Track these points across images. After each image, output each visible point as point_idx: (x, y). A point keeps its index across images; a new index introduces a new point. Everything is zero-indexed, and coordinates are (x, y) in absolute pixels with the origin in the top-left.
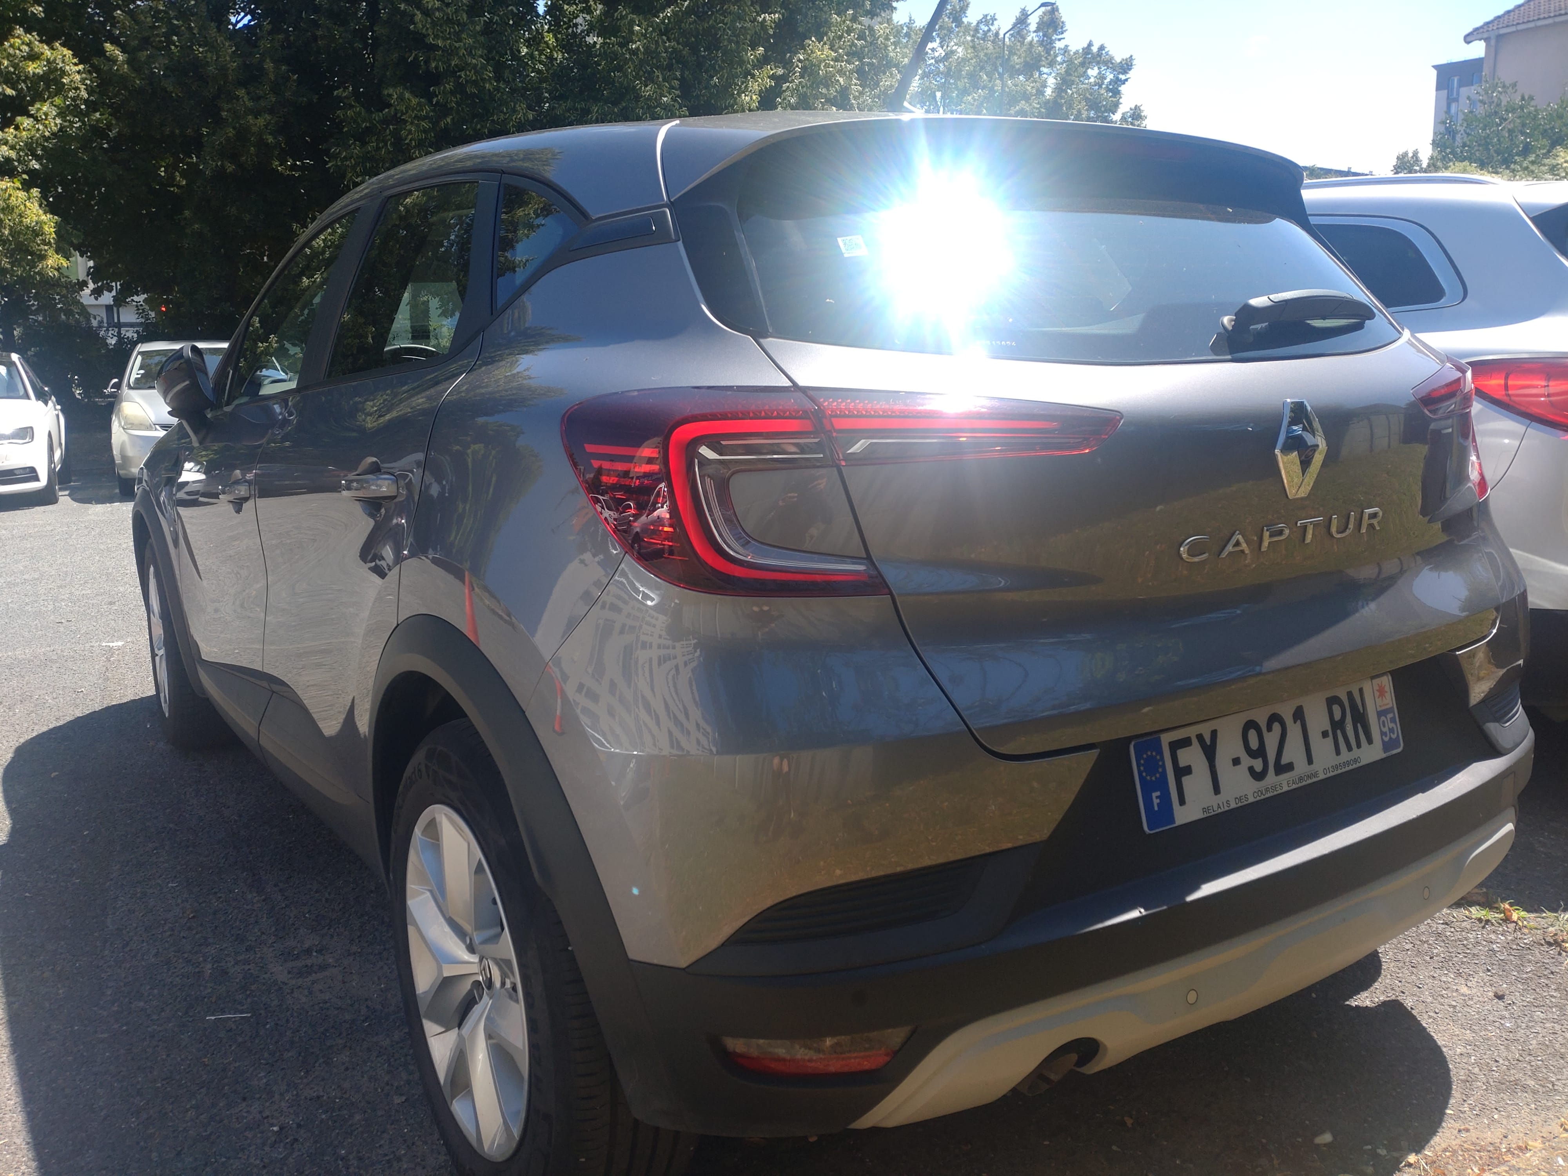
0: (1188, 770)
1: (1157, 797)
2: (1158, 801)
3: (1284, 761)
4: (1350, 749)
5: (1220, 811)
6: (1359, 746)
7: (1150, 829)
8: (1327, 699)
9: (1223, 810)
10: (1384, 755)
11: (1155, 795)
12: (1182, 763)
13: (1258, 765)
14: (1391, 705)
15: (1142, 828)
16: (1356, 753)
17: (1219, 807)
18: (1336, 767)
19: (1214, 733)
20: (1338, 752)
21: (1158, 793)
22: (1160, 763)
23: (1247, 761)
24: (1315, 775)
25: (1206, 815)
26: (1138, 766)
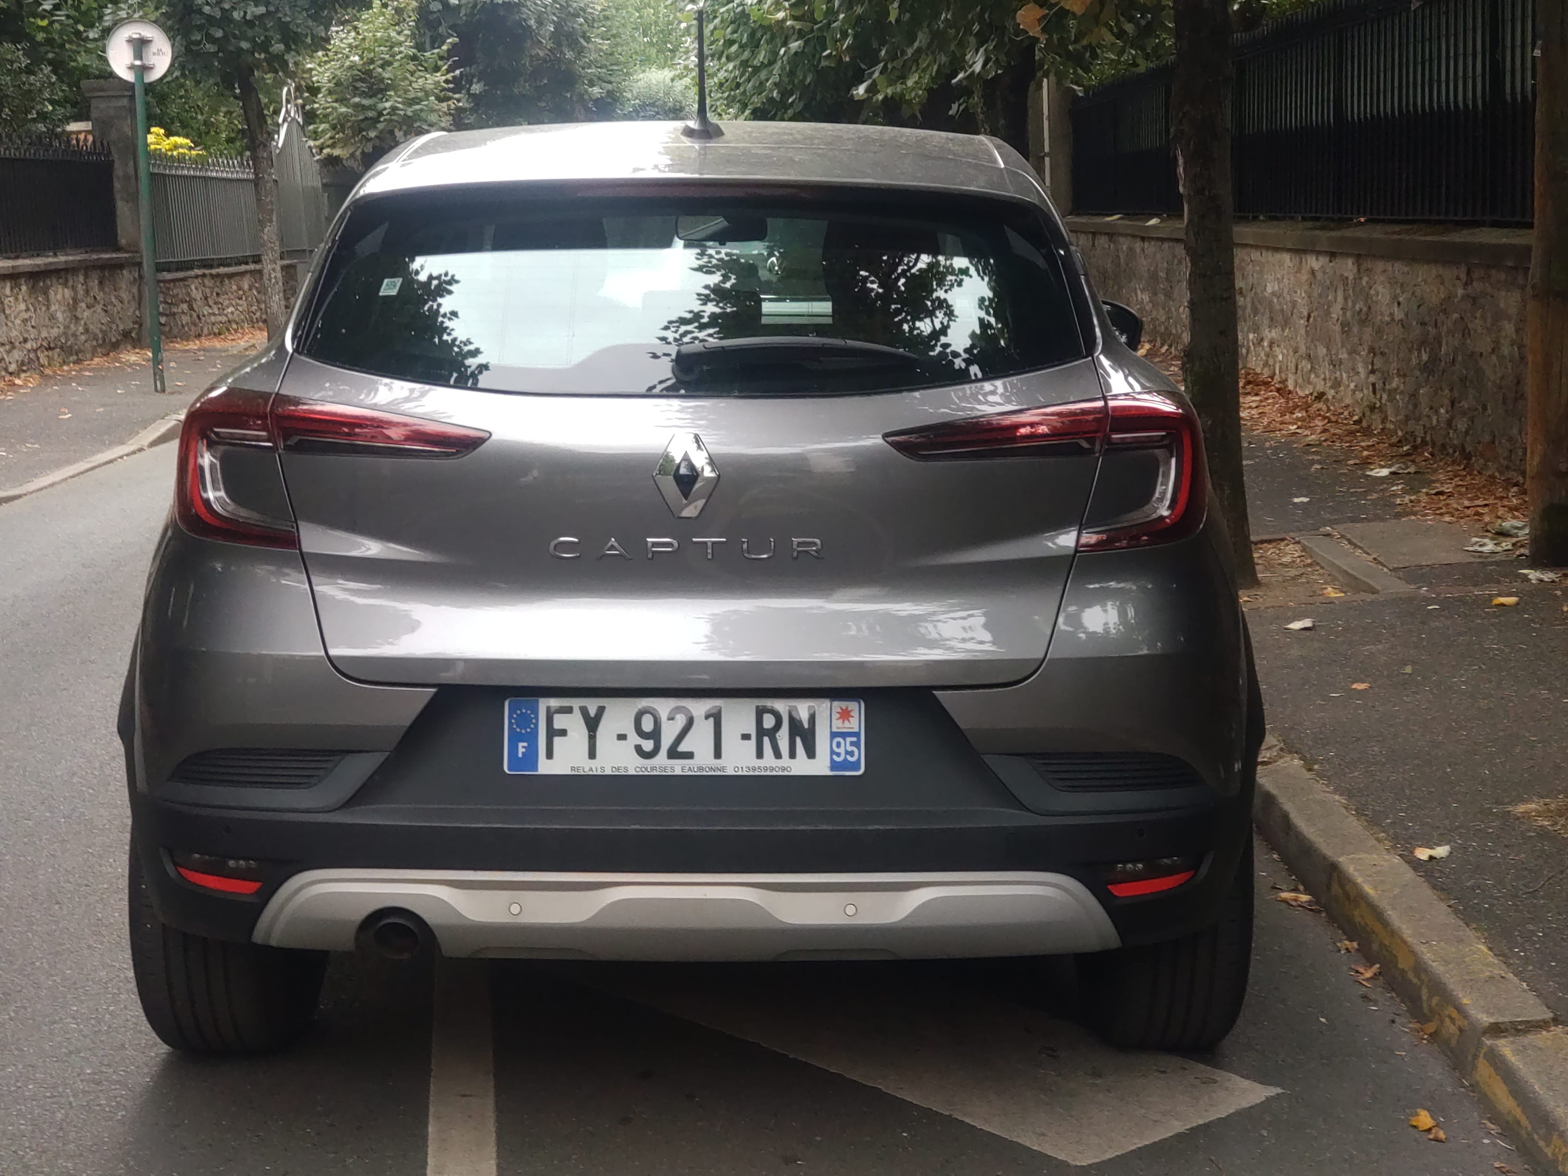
0: (563, 733)
1: (523, 747)
2: (524, 750)
3: (682, 748)
4: (778, 755)
5: (591, 773)
6: (793, 755)
7: (509, 769)
8: (757, 707)
9: (595, 773)
10: (828, 773)
11: (521, 745)
12: (557, 725)
13: (648, 746)
14: (857, 730)
15: (503, 767)
16: (785, 761)
17: (591, 769)
18: (754, 769)
19: (601, 710)
20: (760, 754)
21: (525, 744)
22: (534, 721)
23: (634, 739)
24: (723, 769)
25: (573, 773)
26: (510, 717)
